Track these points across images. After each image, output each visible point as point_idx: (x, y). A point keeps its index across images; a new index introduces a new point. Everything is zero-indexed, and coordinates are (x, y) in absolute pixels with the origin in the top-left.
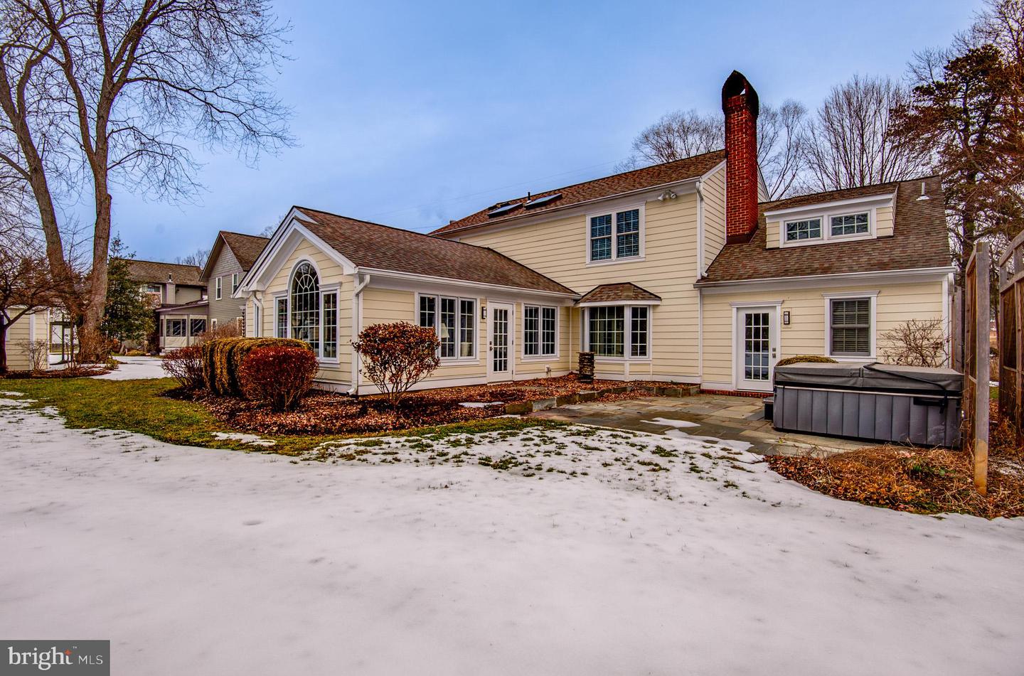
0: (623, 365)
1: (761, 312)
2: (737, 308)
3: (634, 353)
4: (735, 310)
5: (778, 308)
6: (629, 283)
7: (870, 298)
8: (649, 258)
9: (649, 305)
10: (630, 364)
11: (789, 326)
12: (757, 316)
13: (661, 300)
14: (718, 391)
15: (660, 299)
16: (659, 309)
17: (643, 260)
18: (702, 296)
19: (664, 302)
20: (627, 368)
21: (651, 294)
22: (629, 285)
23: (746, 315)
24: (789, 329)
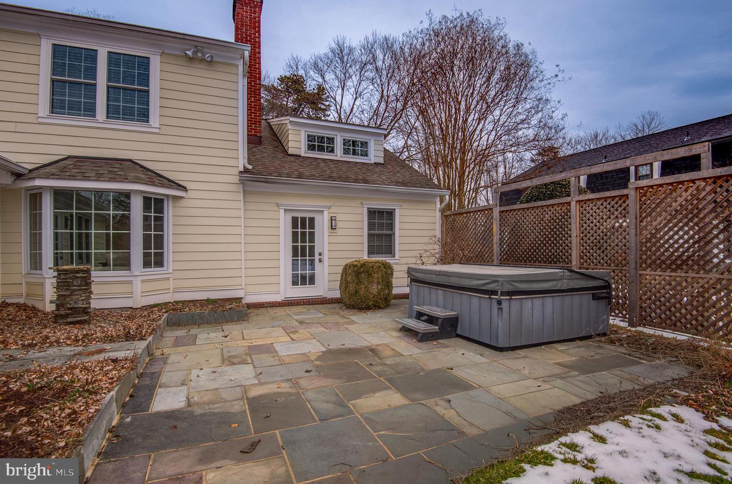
0: (131, 282)
1: (308, 215)
2: (285, 210)
3: (147, 264)
4: (282, 211)
5: (326, 213)
6: (131, 161)
7: (394, 210)
8: (165, 130)
9: (167, 196)
10: (143, 281)
11: (335, 231)
12: (303, 220)
13: (187, 191)
14: (267, 303)
15: (184, 189)
16: (183, 203)
17: (157, 131)
18: (245, 193)
19: (190, 194)
20: (138, 287)
21: (170, 181)
22: (130, 163)
23: (293, 217)
24: (336, 234)
